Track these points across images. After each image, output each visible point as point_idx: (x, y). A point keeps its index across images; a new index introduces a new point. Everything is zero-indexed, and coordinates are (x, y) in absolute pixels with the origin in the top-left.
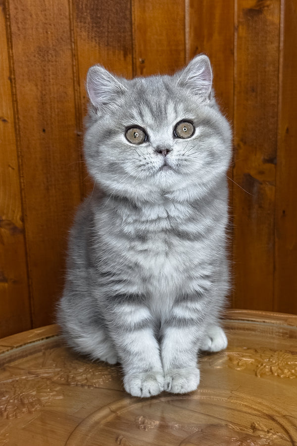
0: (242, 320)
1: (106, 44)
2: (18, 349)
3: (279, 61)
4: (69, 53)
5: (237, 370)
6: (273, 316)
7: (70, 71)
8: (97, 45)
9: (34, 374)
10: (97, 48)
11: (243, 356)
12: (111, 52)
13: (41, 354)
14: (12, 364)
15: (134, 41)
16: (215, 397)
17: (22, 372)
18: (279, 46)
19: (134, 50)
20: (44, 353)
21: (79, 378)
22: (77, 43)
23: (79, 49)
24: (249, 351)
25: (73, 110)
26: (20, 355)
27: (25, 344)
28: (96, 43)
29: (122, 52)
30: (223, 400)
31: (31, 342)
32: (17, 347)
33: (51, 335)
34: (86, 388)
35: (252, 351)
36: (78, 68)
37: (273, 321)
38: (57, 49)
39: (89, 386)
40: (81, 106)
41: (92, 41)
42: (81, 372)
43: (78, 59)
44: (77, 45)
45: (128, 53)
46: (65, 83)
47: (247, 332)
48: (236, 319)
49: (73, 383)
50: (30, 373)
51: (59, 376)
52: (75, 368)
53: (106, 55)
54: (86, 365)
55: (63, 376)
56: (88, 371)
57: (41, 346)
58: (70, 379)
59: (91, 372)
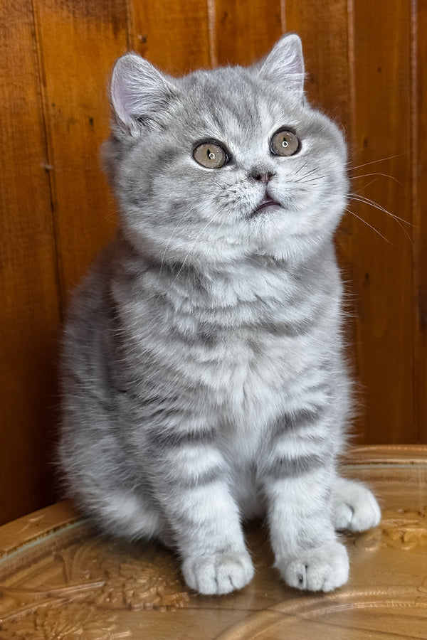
0: (374, 463)
1: (85, 13)
2: (11, 556)
3: (347, 30)
4: (25, 31)
5: (404, 551)
6: (423, 452)
7: (28, 62)
8: (71, 15)
9: (60, 598)
10: (71, 20)
11: (404, 526)
12: (93, 27)
13: (50, 559)
14: (8, 584)
15: (128, 7)
16: (392, 602)
17: (36, 595)
18: (346, 8)
19: (129, 21)
20: (59, 558)
21: (144, 595)
22: (37, 12)
23: (42, 23)
24: (408, 515)
25: (36, 128)
26: (19, 565)
27: (21, 545)
28: (69, 11)
29: (111, 26)
30: (407, 605)
31: (30, 541)
32: (9, 552)
33: (61, 523)
34: (163, 610)
35: (414, 515)
36: (42, 54)
37: (426, 461)
38: (7, 25)
39: (168, 608)
40: (50, 120)
41: (62, 9)
42: (144, 585)
43: (40, 41)
44: (38, 17)
45: (121, 26)
46: (22, 83)
47: (387, 483)
48: (363, 464)
49: (136, 606)
50: (49, 596)
51: (106, 594)
52: (131, 578)
53: (86, 32)
54: (149, 570)
55: (114, 594)
56: (157, 580)
57: (50, 546)
58: (129, 598)
59: (162, 581)
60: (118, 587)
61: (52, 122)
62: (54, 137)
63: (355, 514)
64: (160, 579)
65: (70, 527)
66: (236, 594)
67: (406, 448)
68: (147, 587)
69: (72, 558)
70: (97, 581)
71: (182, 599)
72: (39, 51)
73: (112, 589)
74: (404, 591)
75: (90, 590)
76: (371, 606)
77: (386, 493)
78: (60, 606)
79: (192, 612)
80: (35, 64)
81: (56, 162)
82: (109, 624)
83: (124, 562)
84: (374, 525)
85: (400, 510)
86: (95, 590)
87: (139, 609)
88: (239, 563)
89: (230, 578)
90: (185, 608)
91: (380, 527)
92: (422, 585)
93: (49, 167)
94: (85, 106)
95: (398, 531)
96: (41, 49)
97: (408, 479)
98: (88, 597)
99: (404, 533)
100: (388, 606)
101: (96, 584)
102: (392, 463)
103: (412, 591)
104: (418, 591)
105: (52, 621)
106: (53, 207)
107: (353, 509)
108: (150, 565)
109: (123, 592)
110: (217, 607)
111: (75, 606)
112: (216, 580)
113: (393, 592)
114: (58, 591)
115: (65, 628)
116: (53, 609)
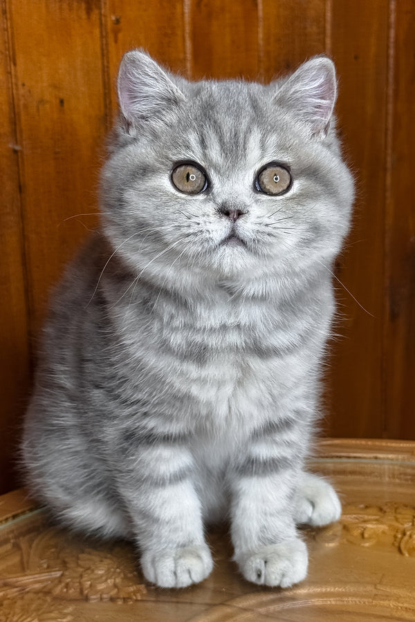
0: (337, 457)
5: (363, 547)
6: (387, 447)
9: (17, 587)
11: (365, 521)
12: (65, 6)
13: (9, 547)
16: (350, 599)
19: (102, 1)
20: (17, 546)
21: (101, 587)
24: (369, 511)
25: (5, 108)
30: (364, 603)
33: (20, 511)
34: (120, 602)
35: (375, 511)
37: (390, 456)
39: (125, 600)
40: (19, 100)
42: (102, 576)
45: (94, 7)
47: (350, 477)
48: (327, 457)
49: (93, 597)
50: (6, 585)
51: (63, 584)
52: (89, 569)
53: (58, 11)
54: (107, 561)
55: (71, 584)
56: (115, 572)
57: (8, 533)
58: (86, 589)
59: (119, 573)
60: (77, 578)
61: (22, 103)
62: (23, 117)
63: (316, 510)
64: (118, 570)
65: (29, 515)
66: (194, 587)
67: (370, 443)
68: (104, 578)
69: (30, 547)
70: (55, 571)
71: (139, 591)
72: (9, 30)
73: (69, 580)
74: (361, 589)
75: (47, 580)
76: (329, 603)
77: (348, 488)
78: (16, 596)
79: (149, 605)
80: (5, 42)
81: (24, 143)
82: (65, 615)
83: (83, 552)
84: (334, 520)
85: (362, 506)
86: (52, 580)
87: (95, 601)
88: (199, 557)
89: (189, 572)
90: (141, 601)
91: (340, 522)
92: (380, 583)
93: (18, 148)
94: (55, 86)
95: (358, 527)
96: (12, 28)
97: (371, 474)
98: (45, 587)
99: (365, 529)
100: (345, 603)
101: (53, 573)
102: (355, 457)
103: (370, 588)
104: (376, 588)
105: (7, 611)
106: (20, 188)
107: (313, 504)
108: (109, 556)
109: (80, 583)
110: (174, 600)
111: (31, 595)
112: (175, 574)
113: (350, 589)
114: (15, 580)
115: (19, 618)
116: (9, 599)
